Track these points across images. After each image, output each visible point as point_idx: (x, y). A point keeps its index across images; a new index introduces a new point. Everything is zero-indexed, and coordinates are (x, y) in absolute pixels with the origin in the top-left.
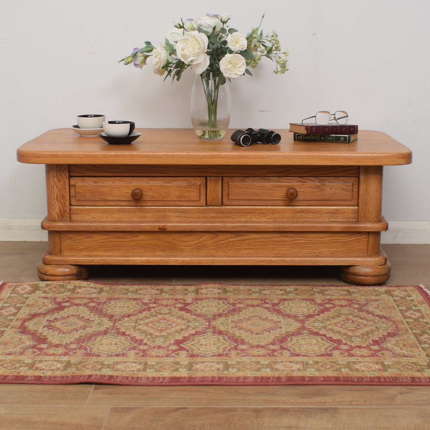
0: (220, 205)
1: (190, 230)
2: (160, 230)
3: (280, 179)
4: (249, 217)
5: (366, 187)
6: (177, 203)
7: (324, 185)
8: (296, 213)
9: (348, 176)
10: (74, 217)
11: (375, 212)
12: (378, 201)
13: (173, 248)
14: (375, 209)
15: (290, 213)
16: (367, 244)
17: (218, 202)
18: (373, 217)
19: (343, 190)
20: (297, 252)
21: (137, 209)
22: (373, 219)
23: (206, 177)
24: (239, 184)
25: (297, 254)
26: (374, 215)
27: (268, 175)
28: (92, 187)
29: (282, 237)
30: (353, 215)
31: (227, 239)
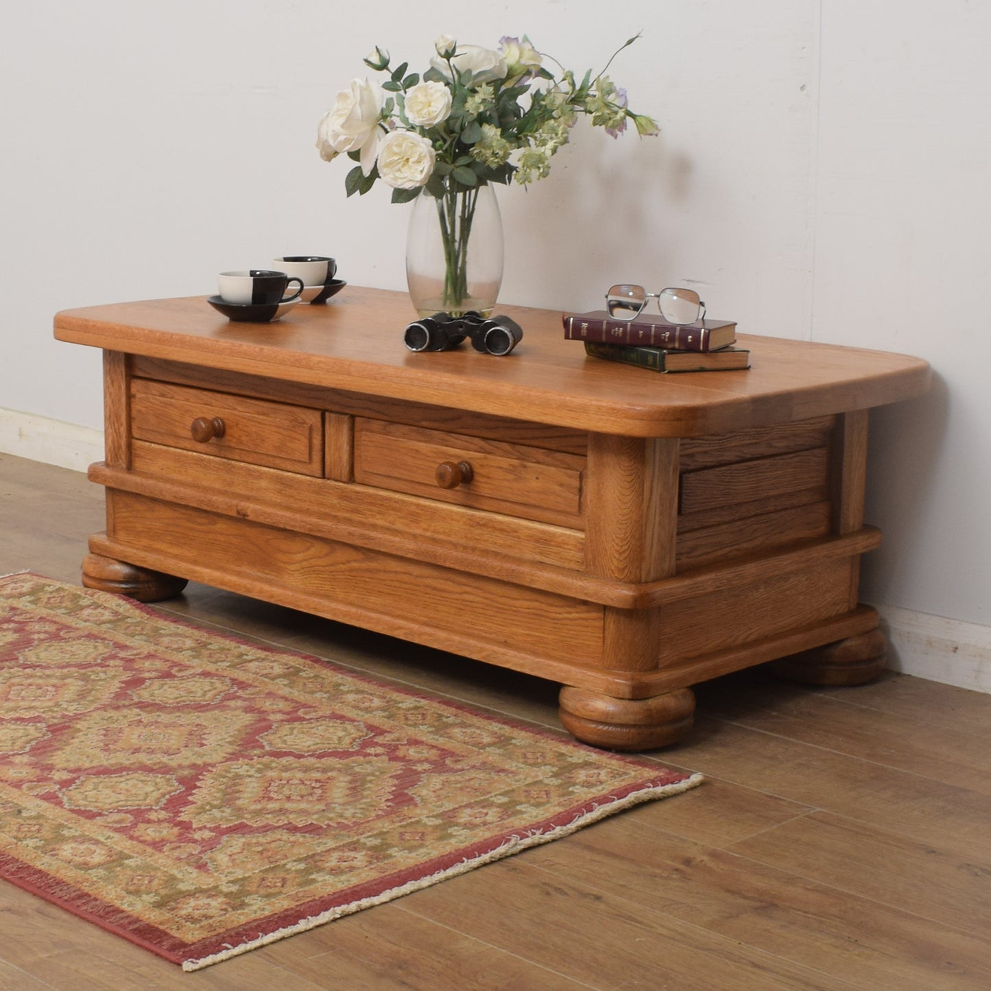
0: (345, 480)
1: (282, 526)
2: (239, 516)
3: (448, 438)
4: (391, 518)
5: (598, 485)
6: (278, 461)
7: (525, 467)
8: (472, 526)
9: (571, 450)
10: (138, 464)
11: (617, 556)
12: (624, 526)
13: (266, 562)
14: (618, 548)
15: (461, 523)
16: (601, 635)
17: (341, 473)
18: (613, 568)
19: (561, 485)
20: (468, 622)
21: (220, 465)
22: (613, 573)
23: (353, 417)
24: (378, 438)
25: (468, 628)
26: (615, 562)
27: (424, 423)
28: (157, 402)
29: (441, 578)
30: (579, 555)
31: (348, 562)
